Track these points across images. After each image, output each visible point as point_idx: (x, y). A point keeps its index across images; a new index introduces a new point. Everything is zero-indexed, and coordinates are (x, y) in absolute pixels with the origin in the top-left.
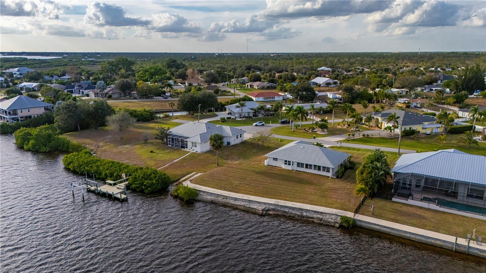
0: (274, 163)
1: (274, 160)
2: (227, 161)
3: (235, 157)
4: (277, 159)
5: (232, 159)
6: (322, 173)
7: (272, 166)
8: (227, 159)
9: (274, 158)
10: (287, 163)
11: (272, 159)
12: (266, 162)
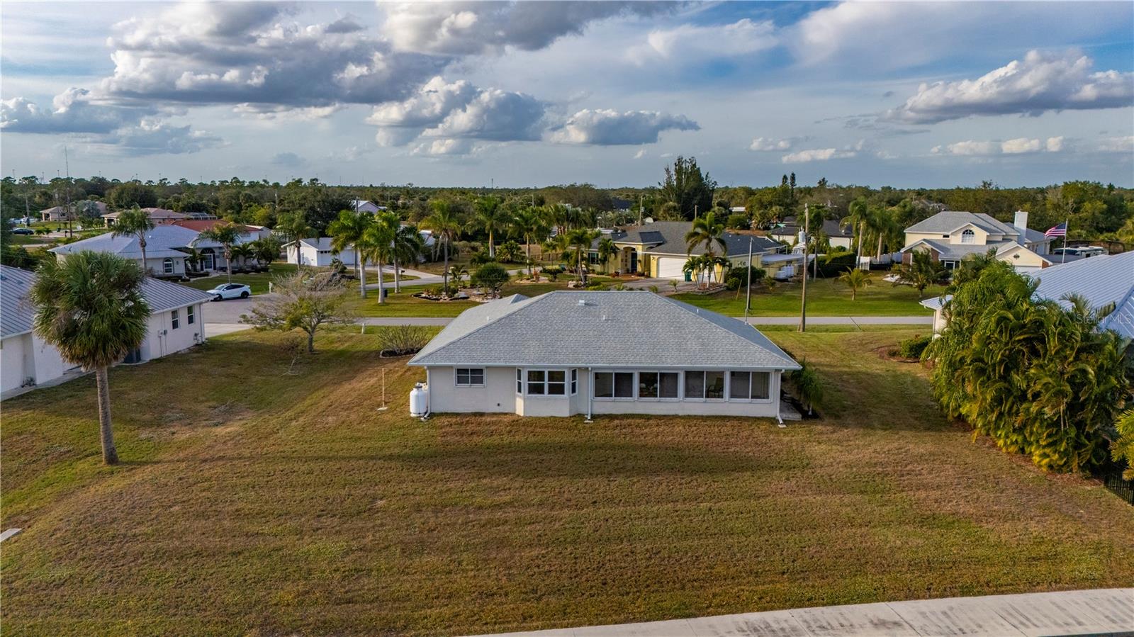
0: (465, 400)
1: (460, 381)
2: (165, 433)
3: (202, 408)
4: (481, 371)
5: (191, 419)
6: (728, 406)
7: (457, 415)
8: (158, 423)
9: (460, 371)
10: (546, 383)
11: (454, 375)
12: (415, 403)
